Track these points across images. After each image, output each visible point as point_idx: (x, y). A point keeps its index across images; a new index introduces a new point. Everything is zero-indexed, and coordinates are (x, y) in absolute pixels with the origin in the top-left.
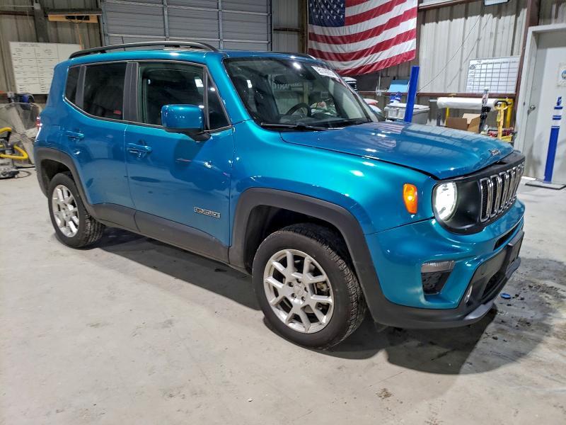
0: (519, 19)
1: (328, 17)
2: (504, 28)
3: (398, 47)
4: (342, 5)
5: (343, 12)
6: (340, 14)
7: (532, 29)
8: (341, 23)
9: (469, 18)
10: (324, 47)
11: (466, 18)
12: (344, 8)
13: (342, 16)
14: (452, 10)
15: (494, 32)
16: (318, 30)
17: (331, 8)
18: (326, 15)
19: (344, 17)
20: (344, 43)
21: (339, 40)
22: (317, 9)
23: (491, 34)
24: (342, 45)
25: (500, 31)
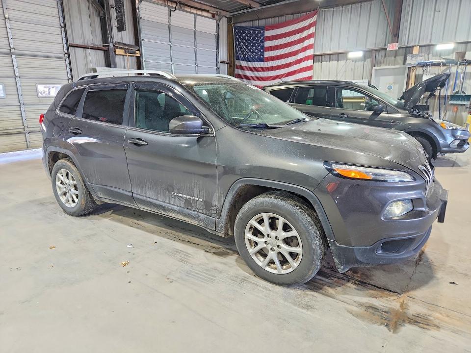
0: (365, 63)
1: (251, 57)
2: (358, 67)
3: (301, 74)
4: (262, 50)
5: (263, 54)
6: (261, 55)
7: (374, 68)
8: (262, 60)
9: (339, 61)
10: (249, 73)
11: (338, 61)
12: (263, 52)
13: (262, 56)
14: (330, 58)
15: (353, 68)
16: (243, 63)
17: (254, 51)
18: (250, 55)
19: (263, 57)
20: (264, 71)
21: (260, 69)
22: (242, 52)
23: (352, 69)
24: (263, 72)
25: (356, 68)
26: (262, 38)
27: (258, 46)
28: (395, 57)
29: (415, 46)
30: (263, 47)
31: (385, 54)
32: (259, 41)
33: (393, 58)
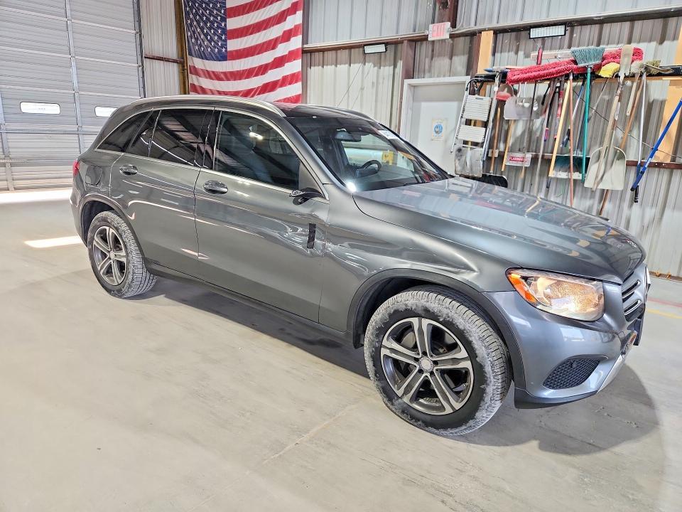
1: (209, 50)
2: (384, 79)
4: (224, 37)
5: (224, 45)
6: (222, 47)
7: (407, 82)
8: (223, 57)
9: (352, 65)
11: (350, 65)
12: (226, 40)
13: (224, 50)
14: (336, 55)
15: (375, 81)
16: (198, 63)
17: (212, 39)
18: (207, 47)
19: (226, 51)
20: (228, 80)
21: (222, 76)
22: (197, 39)
23: (373, 83)
24: (226, 82)
25: (381, 81)
26: (223, 11)
27: (218, 27)
28: (451, 59)
29: (485, 30)
30: (224, 30)
31: (433, 51)
32: (219, 18)
33: (447, 61)
